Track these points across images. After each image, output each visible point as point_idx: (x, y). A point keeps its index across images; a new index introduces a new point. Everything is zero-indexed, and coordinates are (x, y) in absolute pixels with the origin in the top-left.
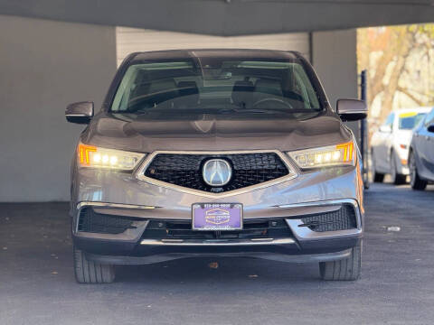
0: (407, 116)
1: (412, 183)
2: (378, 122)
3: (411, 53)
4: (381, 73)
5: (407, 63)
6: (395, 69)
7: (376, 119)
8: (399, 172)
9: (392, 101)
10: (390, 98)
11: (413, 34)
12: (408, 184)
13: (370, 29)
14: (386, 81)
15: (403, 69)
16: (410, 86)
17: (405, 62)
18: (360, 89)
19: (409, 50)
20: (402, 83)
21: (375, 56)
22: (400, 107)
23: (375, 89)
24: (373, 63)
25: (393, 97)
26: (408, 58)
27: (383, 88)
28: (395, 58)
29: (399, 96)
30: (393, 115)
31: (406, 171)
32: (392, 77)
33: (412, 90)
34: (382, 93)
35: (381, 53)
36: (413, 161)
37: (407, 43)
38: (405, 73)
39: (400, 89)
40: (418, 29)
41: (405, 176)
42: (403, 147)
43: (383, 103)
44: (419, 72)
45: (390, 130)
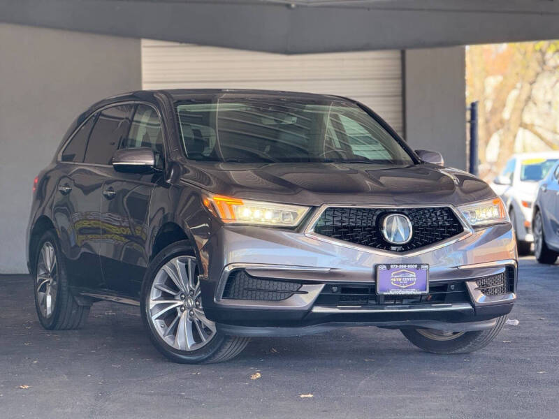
0: (533, 163)
1: (538, 254)
2: (494, 169)
3: (539, 78)
4: (500, 104)
5: (534, 92)
6: (518, 100)
7: (492, 164)
8: (521, 237)
9: (513, 142)
10: (511, 138)
11: (543, 53)
12: (533, 254)
13: (486, 46)
14: (506, 114)
15: (529, 98)
16: (538, 122)
17: (531, 90)
18: (468, 125)
19: (537, 74)
20: (527, 118)
21: (492, 82)
22: (524, 150)
23: (492, 125)
24: (489, 90)
25: (515, 137)
26: (536, 86)
27: (502, 123)
28: (519, 85)
29: (523, 136)
30: (514, 162)
31: (529, 238)
32: (514, 110)
33: (540, 126)
34: (501, 131)
35: (500, 78)
36: (538, 224)
37: (535, 66)
38: (531, 104)
39: (524, 126)
40: (549, 46)
41: (529, 244)
42: (526, 204)
43: (502, 144)
44: (550, 103)
45: (508, 181)
